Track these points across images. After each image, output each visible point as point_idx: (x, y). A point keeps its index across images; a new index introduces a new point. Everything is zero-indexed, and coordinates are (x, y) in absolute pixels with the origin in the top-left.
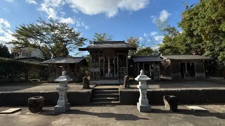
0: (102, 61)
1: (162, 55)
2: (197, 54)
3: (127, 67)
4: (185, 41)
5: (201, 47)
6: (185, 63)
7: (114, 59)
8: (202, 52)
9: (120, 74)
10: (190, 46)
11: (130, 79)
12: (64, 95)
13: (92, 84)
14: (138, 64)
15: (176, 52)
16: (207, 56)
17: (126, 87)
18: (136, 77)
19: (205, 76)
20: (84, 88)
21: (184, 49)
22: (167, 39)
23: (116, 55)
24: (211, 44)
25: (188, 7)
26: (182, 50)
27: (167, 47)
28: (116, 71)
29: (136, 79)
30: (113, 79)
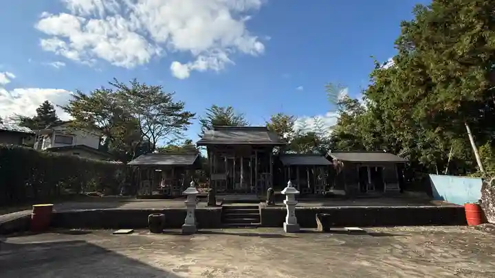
0: (230, 161)
1: (332, 152)
2: (389, 151)
3: (271, 174)
4: (373, 126)
5: (396, 139)
6: (366, 167)
7: (250, 159)
8: (399, 148)
9: (259, 184)
10: (379, 135)
11: (275, 193)
12: (193, 212)
13: (219, 201)
14: (289, 169)
15: (358, 147)
16: (404, 156)
17: (269, 203)
18: (283, 190)
19: (399, 189)
20: (209, 205)
21: (370, 142)
22: (346, 120)
23: (254, 153)
24: (410, 137)
25: (378, 65)
26: (367, 144)
27: (343, 136)
28: (254, 180)
29: (283, 192)
30: (249, 192)
